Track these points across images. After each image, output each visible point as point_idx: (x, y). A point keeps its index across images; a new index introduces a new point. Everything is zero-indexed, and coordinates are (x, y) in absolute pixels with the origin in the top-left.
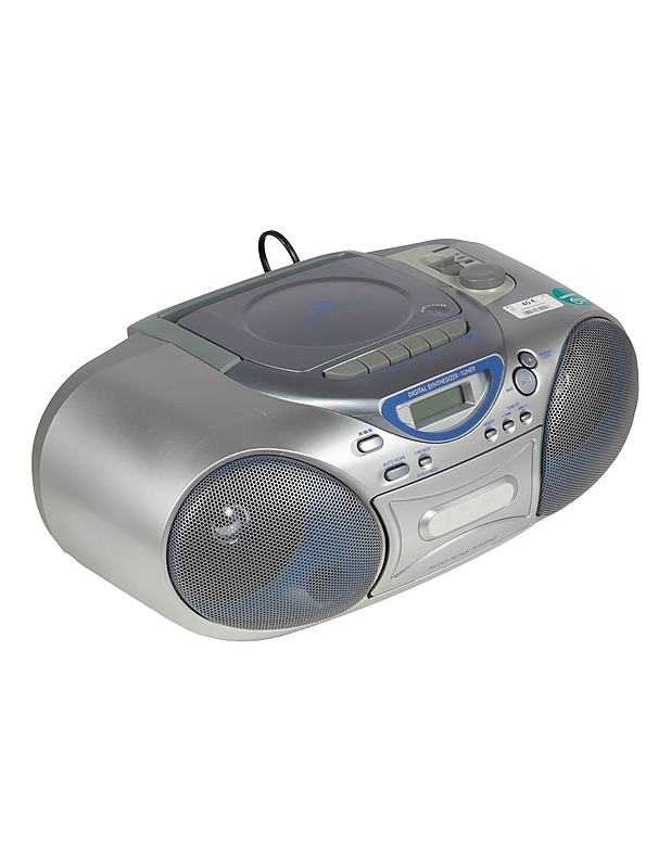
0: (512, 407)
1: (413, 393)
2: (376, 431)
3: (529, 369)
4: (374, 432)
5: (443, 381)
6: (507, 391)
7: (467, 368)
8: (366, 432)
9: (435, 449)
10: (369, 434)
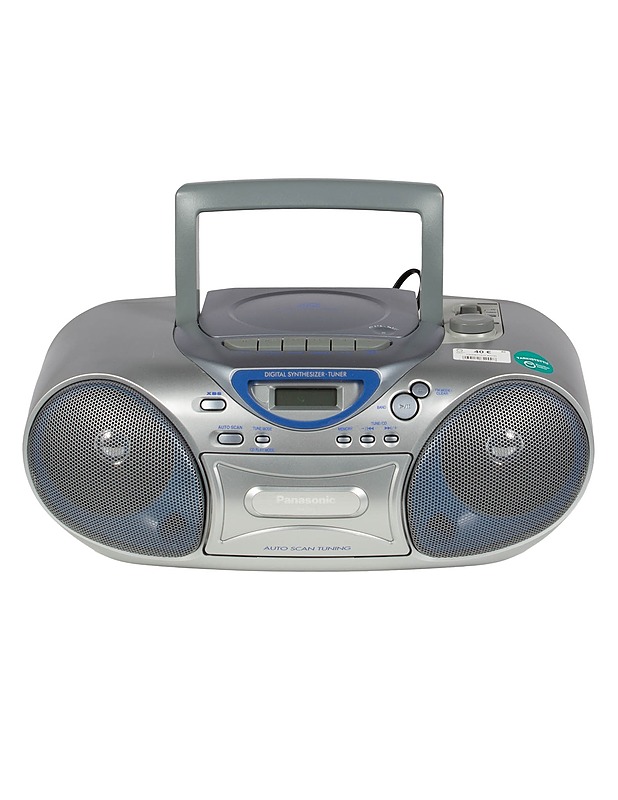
0: (378, 424)
1: (270, 374)
2: (224, 396)
3: (416, 398)
4: (222, 397)
5: (306, 374)
6: (378, 407)
7: (338, 371)
8: (214, 394)
9: (275, 431)
10: (217, 396)
